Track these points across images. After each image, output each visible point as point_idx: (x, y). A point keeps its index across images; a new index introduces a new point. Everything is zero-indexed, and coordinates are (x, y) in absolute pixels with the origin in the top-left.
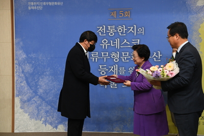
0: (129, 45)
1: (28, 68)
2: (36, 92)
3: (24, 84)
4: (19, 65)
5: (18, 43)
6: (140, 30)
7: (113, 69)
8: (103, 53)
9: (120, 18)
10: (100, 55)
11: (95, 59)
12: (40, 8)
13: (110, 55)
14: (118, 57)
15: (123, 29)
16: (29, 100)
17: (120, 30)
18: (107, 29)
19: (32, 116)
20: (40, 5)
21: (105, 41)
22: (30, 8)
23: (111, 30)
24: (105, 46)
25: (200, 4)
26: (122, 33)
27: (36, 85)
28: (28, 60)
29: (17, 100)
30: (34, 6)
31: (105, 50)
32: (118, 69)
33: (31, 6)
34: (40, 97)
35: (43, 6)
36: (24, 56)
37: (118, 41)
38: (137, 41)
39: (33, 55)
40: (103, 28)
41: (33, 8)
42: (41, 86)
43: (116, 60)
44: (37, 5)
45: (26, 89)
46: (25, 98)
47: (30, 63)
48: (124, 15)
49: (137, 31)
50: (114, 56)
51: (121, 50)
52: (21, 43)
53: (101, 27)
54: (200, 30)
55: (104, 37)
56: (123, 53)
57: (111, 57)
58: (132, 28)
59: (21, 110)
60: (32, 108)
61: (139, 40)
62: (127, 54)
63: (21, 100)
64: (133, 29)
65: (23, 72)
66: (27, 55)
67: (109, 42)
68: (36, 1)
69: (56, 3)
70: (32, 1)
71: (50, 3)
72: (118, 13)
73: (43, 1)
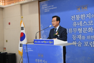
0: (87, 24)
4: (42, 36)
5: (42, 26)
6: (93, 16)
7: (79, 37)
8: (74, 29)
9: (82, 10)
10: (73, 30)
11: (70, 32)
12: (49, 11)
13: (77, 30)
14: (81, 30)
15: (83, 16)
17: (82, 17)
18: (76, 17)
20: (49, 10)
21: (75, 23)
22: (45, 12)
23: (78, 17)
24: (75, 25)
26: (83, 18)
30: (46, 10)
31: (75, 28)
32: (82, 37)
35: (50, 10)
37: (81, 22)
38: (91, 22)
39: (47, 31)
40: (74, 17)
41: (46, 11)
43: (80, 32)
44: (48, 10)
47: (45, 34)
48: (84, 9)
49: (91, 16)
50: (79, 30)
51: (83, 27)
52: (43, 26)
53: (73, 16)
55: (74, 21)
56: (84, 28)
57: (78, 31)
58: (88, 15)
61: (92, 21)
62: (86, 29)
66: (44, 31)
67: (77, 23)
68: (47, 8)
69: (54, 8)
70: (45, 8)
71: (52, 8)
72: (81, 8)
73: (50, 8)
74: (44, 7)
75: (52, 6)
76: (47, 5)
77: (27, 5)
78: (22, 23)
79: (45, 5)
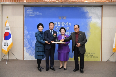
1: (29, 37)
2: (31, 46)
3: (27, 43)
4: (26, 36)
5: (25, 28)
6: (69, 24)
9: (62, 20)
12: (34, 15)
15: (63, 23)
16: (29, 49)
18: (57, 23)
19: (30, 54)
22: (30, 16)
23: (59, 24)
25: (90, 16)
26: (63, 25)
27: (32, 43)
28: (29, 34)
29: (25, 48)
33: (30, 15)
34: (33, 47)
35: (35, 15)
36: (27, 33)
38: (68, 28)
39: (31, 32)
41: (31, 15)
42: (33, 43)
45: (28, 44)
46: (28, 48)
47: (29, 35)
48: (64, 18)
52: (27, 28)
53: (55, 23)
54: (90, 25)
55: (56, 26)
59: (26, 52)
60: (30, 51)
63: (26, 48)
64: (67, 24)
65: (27, 38)
67: (58, 28)
68: (32, 13)
69: (39, 14)
70: (31, 13)
71: (37, 14)
72: (61, 18)
73: (35, 13)
74: (29, 11)
75: (37, 12)
76: (32, 10)
77: (11, 7)
78: (8, 22)
79: (30, 10)
